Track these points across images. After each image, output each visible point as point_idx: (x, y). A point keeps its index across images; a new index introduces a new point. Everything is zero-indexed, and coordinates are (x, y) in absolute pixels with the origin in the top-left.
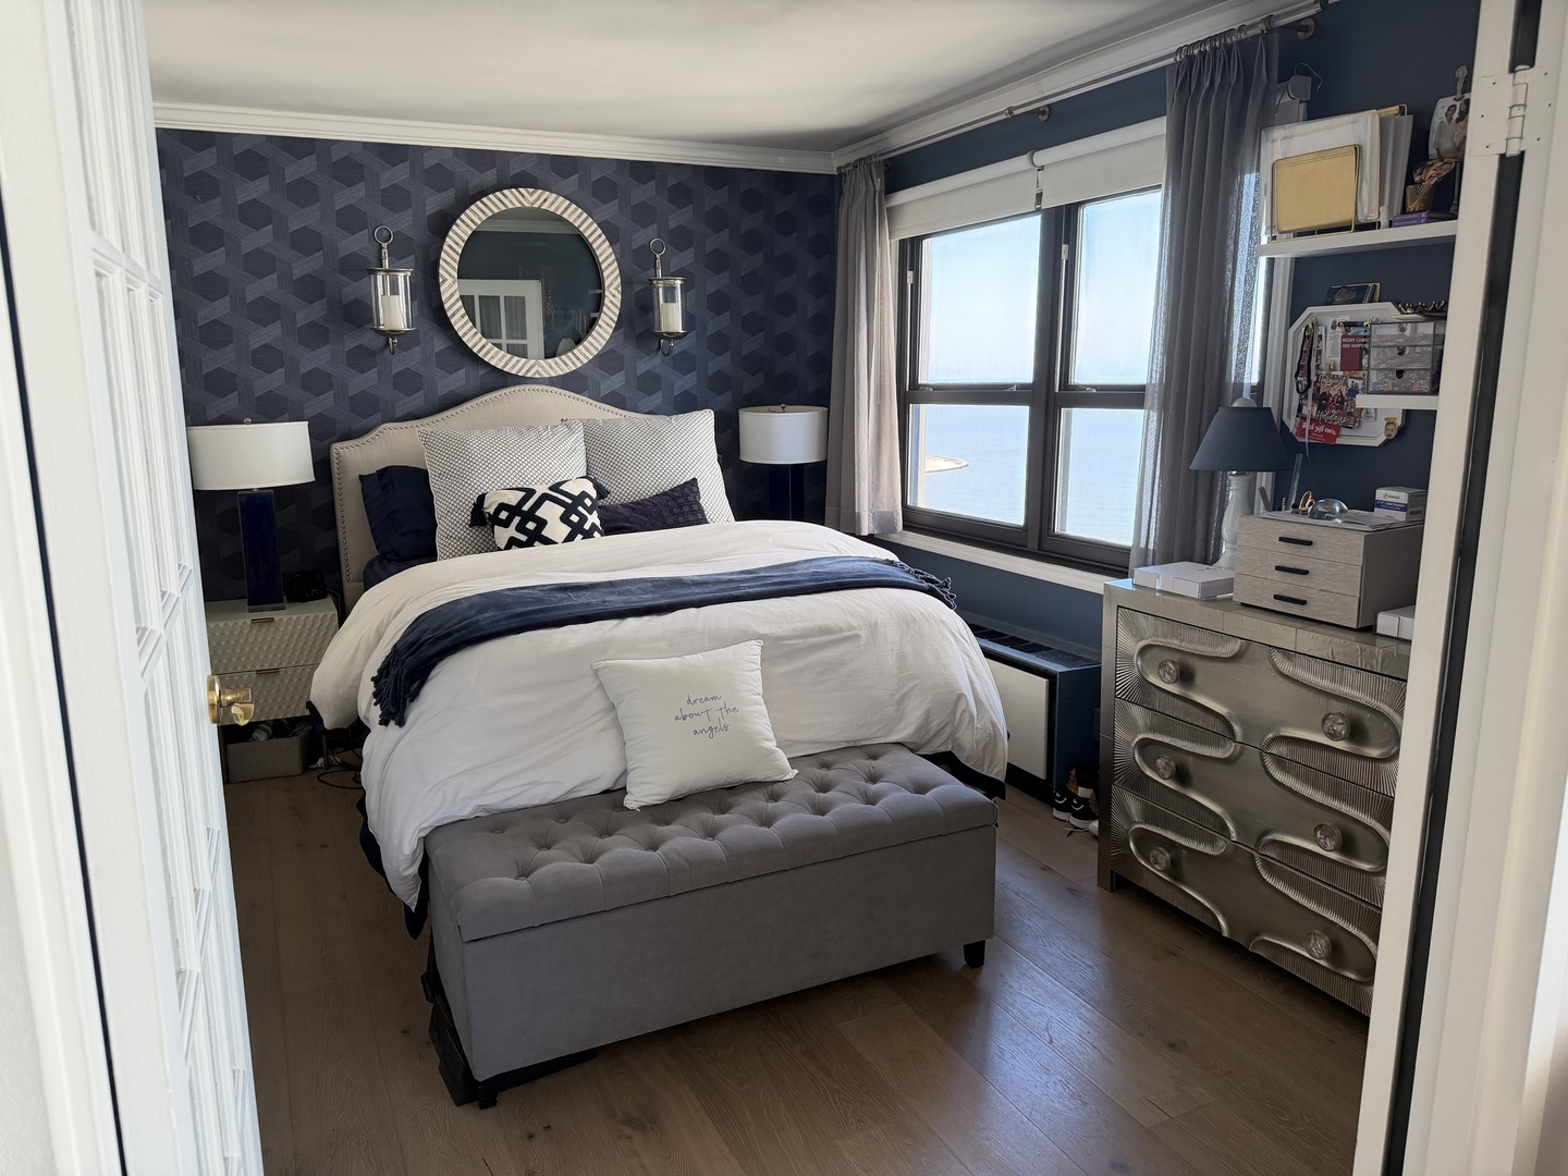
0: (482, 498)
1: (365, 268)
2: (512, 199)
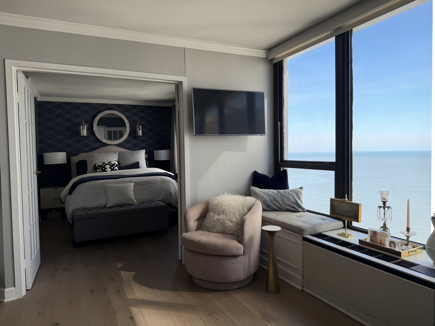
0: (95, 164)
1: (79, 125)
2: (108, 112)
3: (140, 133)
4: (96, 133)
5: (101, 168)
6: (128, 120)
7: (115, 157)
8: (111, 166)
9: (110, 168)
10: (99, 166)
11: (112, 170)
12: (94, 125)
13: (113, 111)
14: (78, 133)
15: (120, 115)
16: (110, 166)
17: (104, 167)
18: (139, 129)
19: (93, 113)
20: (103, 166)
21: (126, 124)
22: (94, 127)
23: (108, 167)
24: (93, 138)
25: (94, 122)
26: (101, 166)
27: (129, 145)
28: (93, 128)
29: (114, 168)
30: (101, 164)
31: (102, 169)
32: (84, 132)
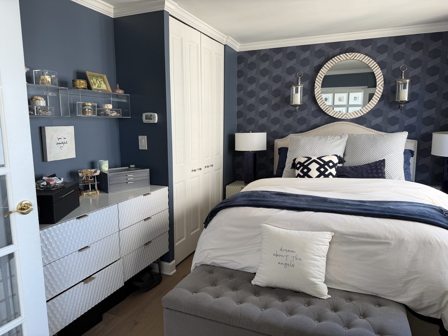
0: (295, 160)
3: (404, 95)
4: (318, 99)
5: (302, 168)
6: (381, 69)
7: (339, 145)
8: (321, 166)
9: (318, 170)
10: (299, 163)
11: (322, 174)
12: (316, 84)
13: (352, 55)
14: (288, 100)
15: (367, 60)
16: (318, 166)
17: (306, 167)
18: (405, 88)
19: (317, 62)
20: (305, 164)
21: (377, 78)
22: (316, 87)
23: (314, 167)
24: (313, 108)
25: (317, 79)
26: (301, 164)
27: (379, 120)
28: (314, 89)
29: (326, 170)
30: (303, 160)
31: (302, 171)
32: (297, 99)
